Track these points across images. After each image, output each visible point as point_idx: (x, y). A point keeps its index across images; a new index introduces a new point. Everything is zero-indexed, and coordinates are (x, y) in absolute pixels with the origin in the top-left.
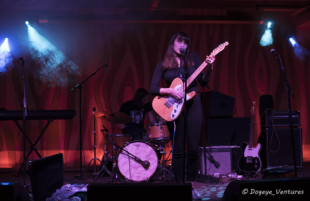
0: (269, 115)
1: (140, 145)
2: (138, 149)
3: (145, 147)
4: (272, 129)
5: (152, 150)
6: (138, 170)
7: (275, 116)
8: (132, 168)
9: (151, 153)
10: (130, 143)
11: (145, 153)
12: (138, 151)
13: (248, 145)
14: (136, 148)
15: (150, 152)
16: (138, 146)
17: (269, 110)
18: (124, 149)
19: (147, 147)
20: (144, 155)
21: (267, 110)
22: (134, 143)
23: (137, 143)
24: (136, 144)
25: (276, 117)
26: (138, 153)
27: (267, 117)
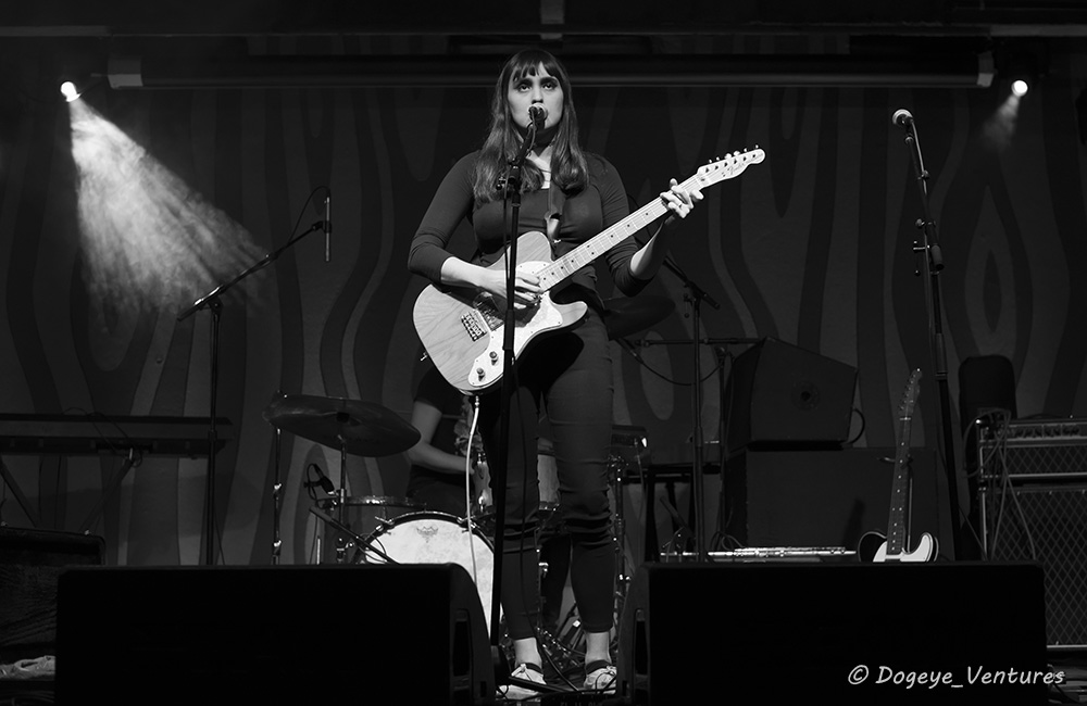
0: (990, 436)
1: (435, 532)
2: (428, 547)
3: (457, 540)
4: (1002, 488)
5: (486, 551)
7: (1016, 437)
10: (398, 522)
12: (428, 556)
13: (884, 540)
14: (421, 540)
16: (427, 534)
17: (993, 414)
18: (374, 544)
19: (465, 537)
21: (985, 413)
22: (413, 523)
23: (426, 520)
24: (420, 528)
25: (1018, 443)
27: (982, 441)
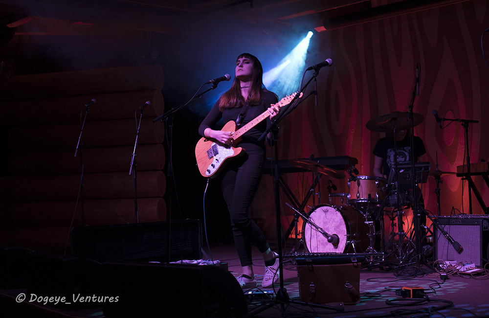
1: (328, 211)
2: (326, 217)
3: (334, 214)
6: (326, 248)
8: (320, 244)
9: (341, 224)
10: (317, 208)
11: (334, 223)
12: (326, 220)
14: (323, 214)
15: (339, 221)
16: (326, 212)
19: (336, 213)
20: (333, 225)
22: (322, 207)
23: (325, 208)
26: (326, 222)
